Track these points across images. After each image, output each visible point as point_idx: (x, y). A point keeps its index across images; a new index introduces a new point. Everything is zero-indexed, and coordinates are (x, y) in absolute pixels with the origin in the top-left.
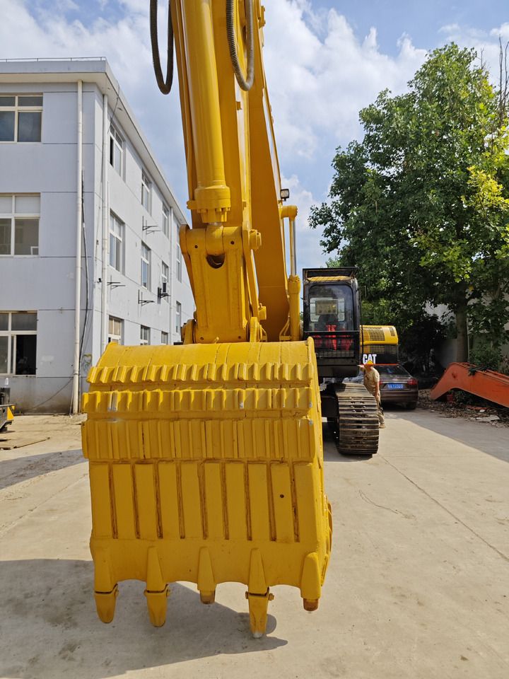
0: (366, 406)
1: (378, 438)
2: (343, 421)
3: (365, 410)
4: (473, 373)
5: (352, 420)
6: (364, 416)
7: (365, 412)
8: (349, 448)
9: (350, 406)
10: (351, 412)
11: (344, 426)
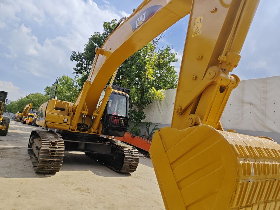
0: (134, 151)
1: (137, 166)
2: (126, 158)
3: (135, 153)
4: (133, 137)
5: (130, 158)
6: (134, 156)
7: (134, 154)
8: (125, 170)
9: (128, 151)
10: (129, 154)
11: (126, 160)
